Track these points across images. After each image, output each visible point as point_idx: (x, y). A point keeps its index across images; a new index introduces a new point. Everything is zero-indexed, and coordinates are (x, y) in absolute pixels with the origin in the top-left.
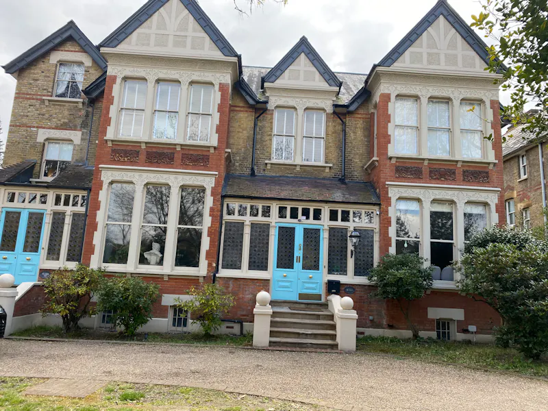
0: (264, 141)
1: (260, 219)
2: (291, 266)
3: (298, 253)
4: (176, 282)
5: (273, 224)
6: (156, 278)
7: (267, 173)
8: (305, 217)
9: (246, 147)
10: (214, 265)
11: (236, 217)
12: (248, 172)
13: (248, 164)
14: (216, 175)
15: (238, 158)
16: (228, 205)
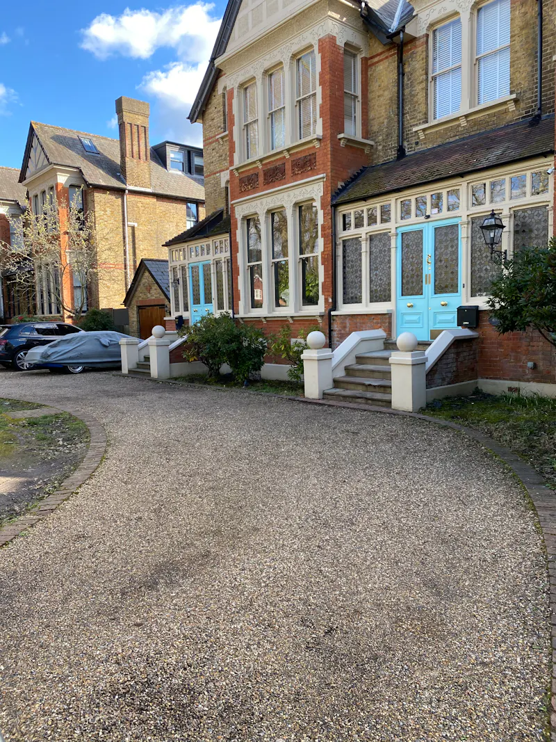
0: (414, 96)
1: (379, 227)
2: (420, 292)
3: (428, 269)
4: (300, 324)
5: (393, 231)
6: (282, 321)
7: (421, 147)
8: (436, 210)
9: (389, 118)
10: (330, 300)
11: (352, 232)
12: (393, 154)
13: (393, 143)
14: (323, 178)
15: (381, 137)
16: (344, 216)
